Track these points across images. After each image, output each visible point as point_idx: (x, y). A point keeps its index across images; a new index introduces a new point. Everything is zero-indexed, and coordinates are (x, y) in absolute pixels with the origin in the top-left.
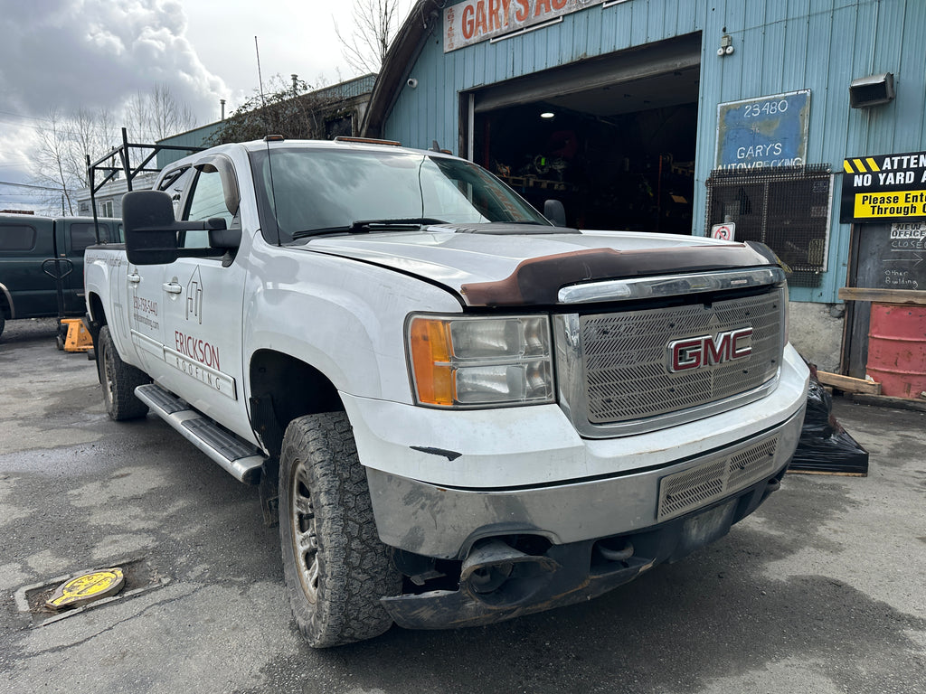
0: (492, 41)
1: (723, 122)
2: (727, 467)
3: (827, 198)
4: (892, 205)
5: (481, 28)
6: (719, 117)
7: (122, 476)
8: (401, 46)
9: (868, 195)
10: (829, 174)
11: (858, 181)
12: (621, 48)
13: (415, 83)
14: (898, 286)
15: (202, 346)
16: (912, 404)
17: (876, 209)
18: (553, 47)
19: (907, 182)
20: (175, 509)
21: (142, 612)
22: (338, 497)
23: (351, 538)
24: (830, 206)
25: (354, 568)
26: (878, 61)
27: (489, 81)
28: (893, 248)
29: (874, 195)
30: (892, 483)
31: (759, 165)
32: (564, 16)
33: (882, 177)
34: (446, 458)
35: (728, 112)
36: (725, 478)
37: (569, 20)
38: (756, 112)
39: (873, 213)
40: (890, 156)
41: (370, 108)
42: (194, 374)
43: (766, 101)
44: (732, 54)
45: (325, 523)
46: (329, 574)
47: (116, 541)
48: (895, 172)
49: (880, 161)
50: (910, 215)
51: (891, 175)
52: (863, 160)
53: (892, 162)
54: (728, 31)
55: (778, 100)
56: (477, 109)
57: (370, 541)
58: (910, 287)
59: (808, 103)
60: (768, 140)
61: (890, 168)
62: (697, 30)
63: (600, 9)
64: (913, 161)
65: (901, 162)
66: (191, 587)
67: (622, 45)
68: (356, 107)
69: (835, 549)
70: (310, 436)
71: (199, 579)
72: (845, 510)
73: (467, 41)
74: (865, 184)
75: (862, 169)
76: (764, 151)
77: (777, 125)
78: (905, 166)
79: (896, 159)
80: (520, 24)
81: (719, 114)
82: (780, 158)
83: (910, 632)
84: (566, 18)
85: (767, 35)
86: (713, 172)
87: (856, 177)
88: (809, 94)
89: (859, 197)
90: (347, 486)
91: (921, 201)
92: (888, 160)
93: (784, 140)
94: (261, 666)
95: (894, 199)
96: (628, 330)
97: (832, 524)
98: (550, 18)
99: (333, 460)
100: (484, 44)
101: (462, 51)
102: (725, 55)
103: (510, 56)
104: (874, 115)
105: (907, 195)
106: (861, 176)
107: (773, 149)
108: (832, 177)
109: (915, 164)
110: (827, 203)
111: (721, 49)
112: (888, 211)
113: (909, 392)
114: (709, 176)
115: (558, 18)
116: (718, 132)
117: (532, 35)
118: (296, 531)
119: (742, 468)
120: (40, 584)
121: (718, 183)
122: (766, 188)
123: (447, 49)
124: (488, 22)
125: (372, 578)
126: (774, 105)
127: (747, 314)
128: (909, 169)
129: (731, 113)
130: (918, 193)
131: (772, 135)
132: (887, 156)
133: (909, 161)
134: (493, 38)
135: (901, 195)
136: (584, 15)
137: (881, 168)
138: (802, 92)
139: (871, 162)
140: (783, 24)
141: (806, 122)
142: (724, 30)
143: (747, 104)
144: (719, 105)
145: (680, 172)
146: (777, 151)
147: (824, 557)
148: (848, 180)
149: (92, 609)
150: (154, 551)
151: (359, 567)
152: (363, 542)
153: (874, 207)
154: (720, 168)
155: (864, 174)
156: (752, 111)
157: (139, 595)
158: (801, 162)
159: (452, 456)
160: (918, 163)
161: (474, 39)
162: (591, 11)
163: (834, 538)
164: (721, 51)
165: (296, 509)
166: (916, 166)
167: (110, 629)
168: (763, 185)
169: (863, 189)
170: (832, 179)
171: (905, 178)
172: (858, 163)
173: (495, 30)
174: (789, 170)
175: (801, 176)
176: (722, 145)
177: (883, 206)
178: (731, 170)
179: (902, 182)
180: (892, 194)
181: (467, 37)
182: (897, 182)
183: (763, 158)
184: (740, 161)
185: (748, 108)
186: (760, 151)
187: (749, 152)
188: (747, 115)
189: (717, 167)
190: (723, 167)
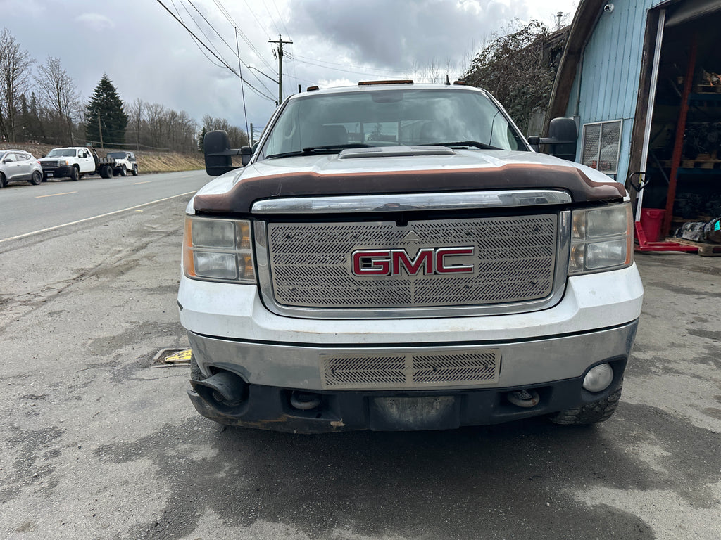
2: (409, 364)
13: (612, 7)
96: (309, 237)
119: (435, 370)
120: (174, 349)
127: (470, 234)
167: (167, 377)
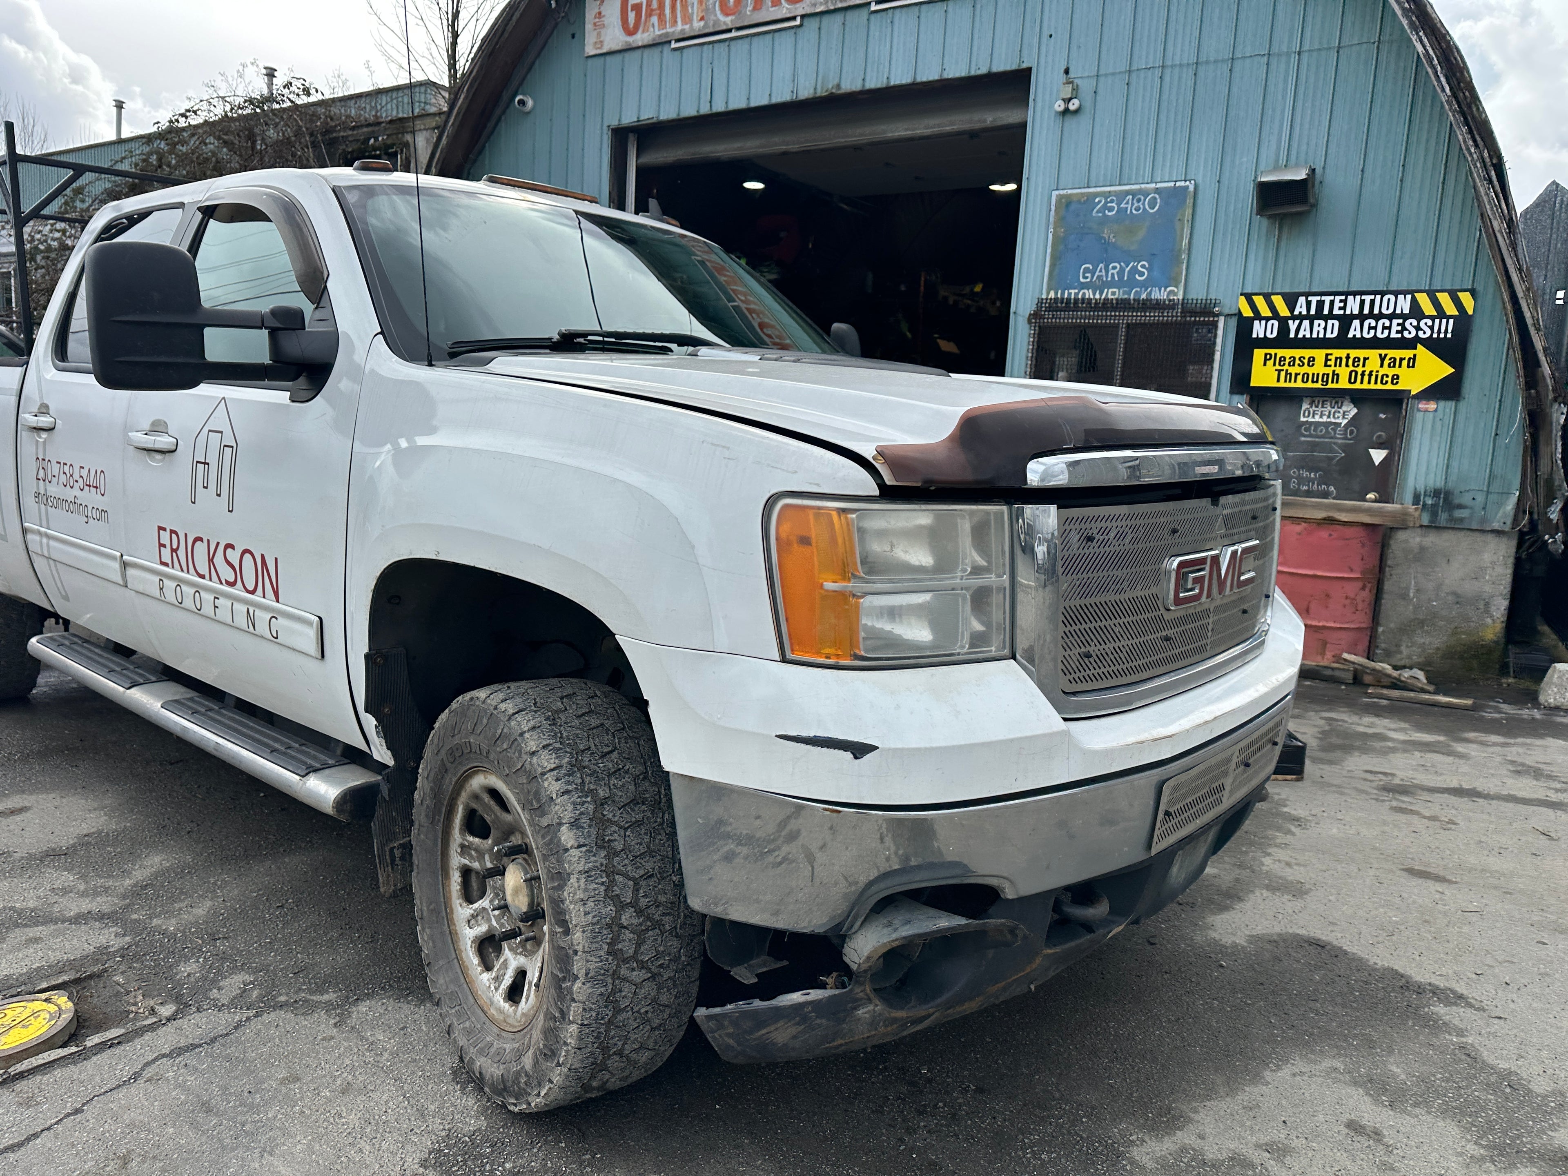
0: (674, 45)
1: (1061, 220)
2: (1233, 765)
3: (1212, 354)
4: (1306, 369)
5: (654, 19)
6: (1053, 213)
7: (13, 812)
8: (506, 35)
9: (1272, 351)
10: (1218, 315)
11: (1258, 330)
12: (898, 82)
13: (530, 103)
14: (1309, 494)
15: (234, 556)
16: (1328, 673)
17: (1283, 374)
18: (783, 68)
19: (1328, 335)
20: (147, 872)
21: (136, 1076)
22: (594, 832)
23: (621, 907)
24: (1216, 365)
25: (625, 961)
26: (1295, 145)
27: (668, 113)
28: (1305, 436)
29: (1281, 352)
30: (1339, 789)
31: (1112, 294)
32: (803, 17)
33: (1293, 325)
34: (848, 755)
35: (1068, 205)
36: (1228, 782)
37: (812, 24)
38: (1111, 209)
39: (1278, 380)
40: (1307, 295)
41: (444, 141)
42: (208, 610)
43: (1127, 193)
44: (1077, 112)
45: (573, 879)
46: (582, 973)
47: (36, 940)
48: (1312, 319)
49: (1291, 300)
50: (1330, 386)
51: (1306, 323)
52: (1267, 297)
53: (1309, 303)
54: (1072, 74)
55: (1146, 193)
56: (641, 161)
57: (652, 910)
58: (1326, 495)
59: (1189, 202)
60: (1128, 256)
61: (1304, 312)
62: (1024, 66)
63: (864, 13)
64: (1337, 304)
65: (1320, 304)
66: (225, 1020)
67: (901, 77)
68: (409, 137)
69: (1297, 890)
70: (524, 722)
71: (239, 1001)
72: (1289, 832)
73: (630, 39)
74: (1269, 335)
75: (1265, 312)
76: (1121, 272)
77: (1141, 234)
78: (1326, 312)
79: (1314, 300)
80: (728, 21)
81: (1053, 208)
82: (1144, 285)
83: (1440, 1009)
84: (806, 21)
85: (1132, 88)
86: (1040, 302)
87: (1256, 323)
88: (1191, 188)
89: (1259, 354)
90: (608, 812)
91: (1347, 365)
92: (1302, 300)
93: (1151, 258)
94: (418, 1156)
95: (1309, 361)
96: (1120, 536)
97: (1282, 854)
98: (779, 16)
99: (576, 766)
100: (659, 49)
101: (618, 58)
102: (1066, 111)
103: (706, 75)
104: (1285, 230)
105: (1327, 355)
106: (1263, 322)
107: (1134, 270)
108: (1221, 321)
109: (1340, 308)
110: (1212, 361)
111: (1061, 102)
112: (1300, 378)
113: (1323, 654)
114: (1034, 307)
115: (794, 18)
116: (1050, 236)
117: (744, 45)
118: (457, 901)
119: (1247, 765)
121: (1049, 318)
122: (1122, 332)
123: (590, 50)
124: (668, 11)
125: (654, 977)
126: (1139, 201)
127: (1254, 518)
128: (1331, 316)
129: (1073, 207)
130: (1342, 353)
131: (1133, 247)
132: (1302, 294)
133: (1332, 303)
134: (678, 40)
135: (1319, 354)
136: (838, 18)
137: (1292, 309)
138: (1182, 184)
139: (1278, 301)
140: (1158, 72)
141: (1187, 231)
142: (1067, 72)
143: (1097, 195)
144: (1055, 193)
145: (951, 302)
146: (1142, 274)
147: (1285, 903)
148: (1244, 326)
149: (21, 1076)
150: (123, 952)
151: (634, 957)
152: (640, 912)
153: (1279, 371)
154: (1052, 295)
155: (1267, 319)
156: (1105, 207)
157: (118, 1042)
158: (1175, 294)
159: (860, 750)
160: (1344, 308)
161: (641, 38)
162: (850, 14)
163: (1291, 874)
164: (1059, 106)
165: (456, 861)
166: (1342, 312)
167: (77, 1111)
168: (1116, 326)
169: (1265, 343)
170: (1221, 325)
171: (1325, 329)
172: (1259, 301)
173: (679, 27)
174: (1158, 305)
175: (1175, 315)
176: (1055, 258)
177: (1293, 370)
178: (1069, 299)
179: (1321, 336)
180: (1307, 353)
181: (630, 33)
182: (1315, 336)
183: (1119, 284)
184: (1084, 286)
185: (1100, 202)
186: (1115, 271)
187: (1097, 273)
188: (1098, 212)
189: (1048, 293)
190: (1056, 293)
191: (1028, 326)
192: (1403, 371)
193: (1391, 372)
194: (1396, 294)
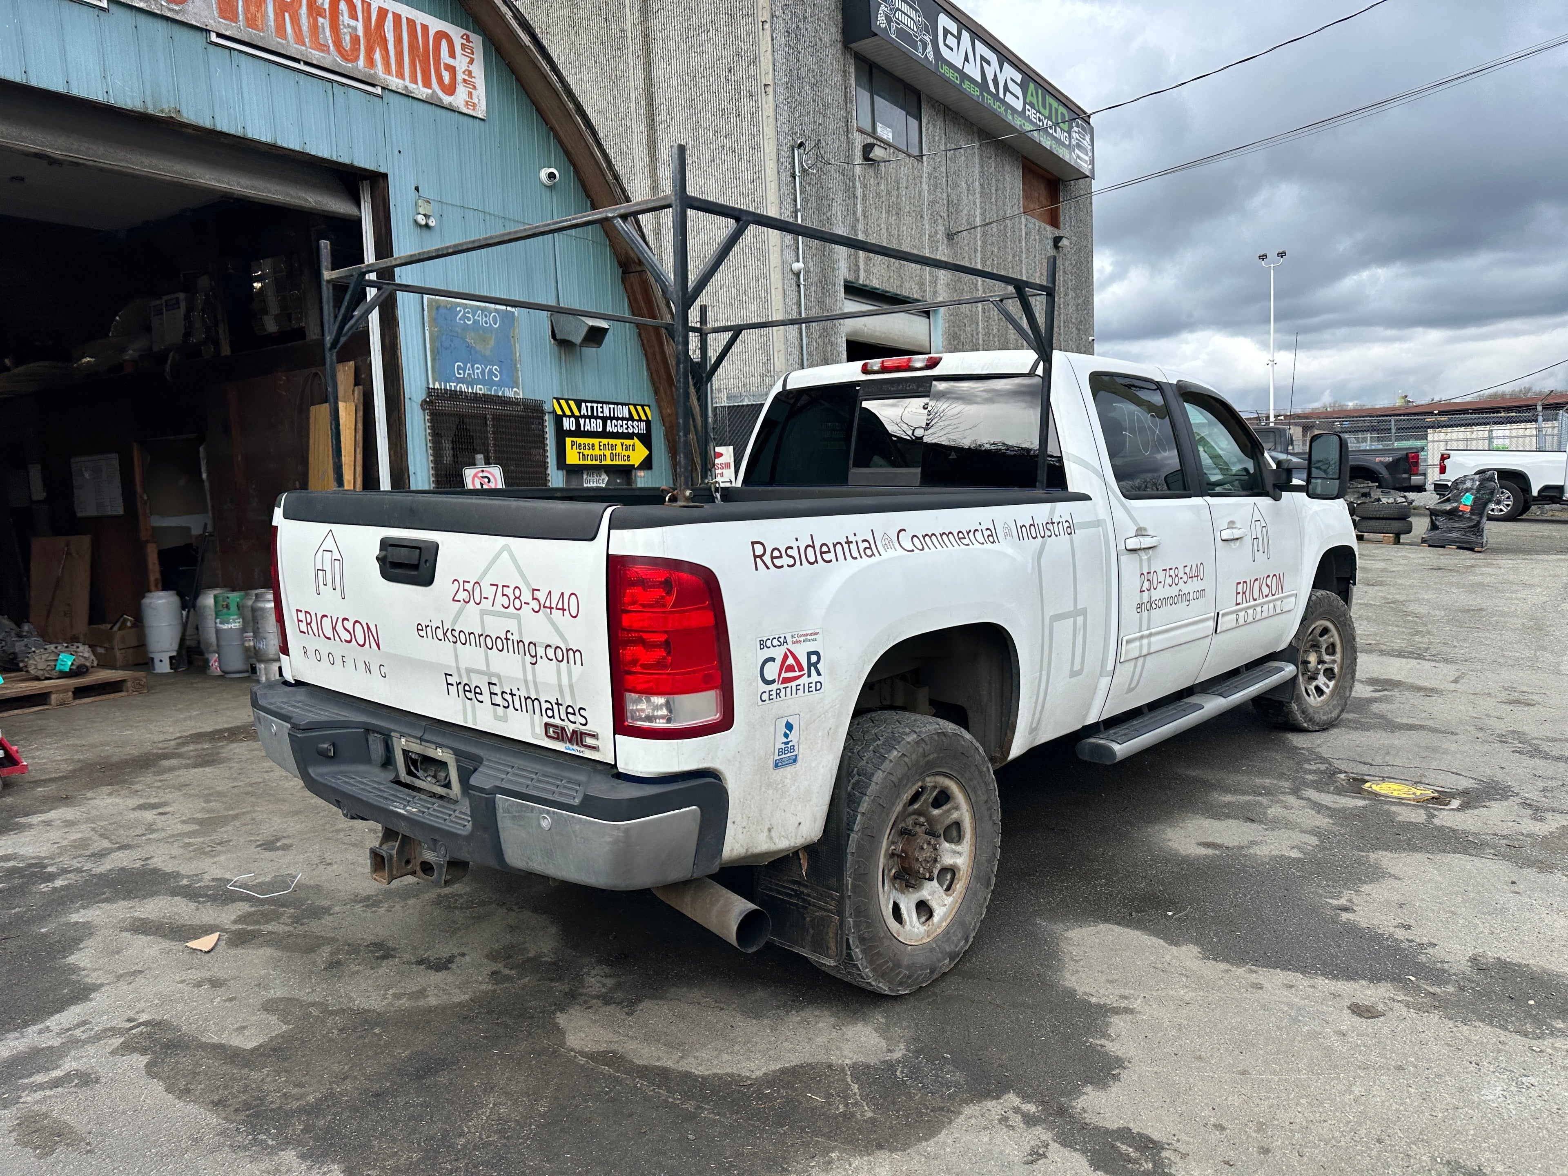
1: (434, 321)
4: (591, 451)
6: (427, 312)
9: (575, 439)
10: (544, 412)
11: (566, 424)
12: (256, 137)
17: (581, 455)
18: (84, 54)
24: (548, 449)
29: (579, 440)
31: (480, 389)
33: (582, 421)
35: (438, 308)
37: (123, 16)
38: (469, 319)
39: (579, 459)
40: (586, 401)
43: (479, 308)
44: (435, 229)
48: (589, 419)
49: (578, 403)
50: (603, 463)
51: (587, 421)
52: (567, 401)
53: (587, 407)
54: (422, 194)
55: (489, 311)
59: (516, 323)
60: (486, 361)
61: (586, 414)
62: (382, 170)
64: (600, 410)
65: (592, 409)
74: (571, 428)
75: (567, 411)
76: (483, 372)
77: (492, 343)
78: (595, 414)
79: (589, 405)
81: (426, 309)
85: (467, 221)
86: (428, 391)
87: (564, 419)
88: (517, 314)
89: (568, 440)
91: (608, 449)
92: (584, 405)
93: (500, 363)
95: (592, 446)
102: (428, 227)
105: (600, 442)
106: (567, 419)
107: (491, 372)
108: (546, 416)
110: (544, 445)
111: (420, 215)
112: (588, 457)
114: (425, 396)
116: (427, 333)
121: (444, 406)
122: (489, 420)
126: (485, 316)
128: (598, 417)
129: (442, 311)
130: (605, 441)
131: (488, 353)
132: (583, 401)
133: (597, 408)
135: (596, 442)
137: (580, 411)
138: (512, 309)
139: (572, 403)
140: (481, 215)
142: (417, 189)
143: (459, 305)
148: (559, 420)
153: (579, 453)
154: (437, 385)
155: (569, 417)
156: (464, 317)
158: (518, 394)
160: (602, 412)
164: (421, 220)
166: (602, 415)
168: (485, 416)
169: (571, 434)
170: (546, 418)
171: (596, 425)
172: (564, 405)
174: (508, 402)
175: (520, 410)
176: (435, 355)
177: (586, 452)
178: (450, 391)
179: (595, 429)
182: (592, 429)
183: (483, 382)
184: (459, 381)
185: (460, 311)
186: (479, 371)
187: (467, 371)
188: (460, 319)
189: (434, 384)
190: (440, 385)
191: (421, 412)
192: (630, 453)
193: (627, 453)
194: (622, 404)
